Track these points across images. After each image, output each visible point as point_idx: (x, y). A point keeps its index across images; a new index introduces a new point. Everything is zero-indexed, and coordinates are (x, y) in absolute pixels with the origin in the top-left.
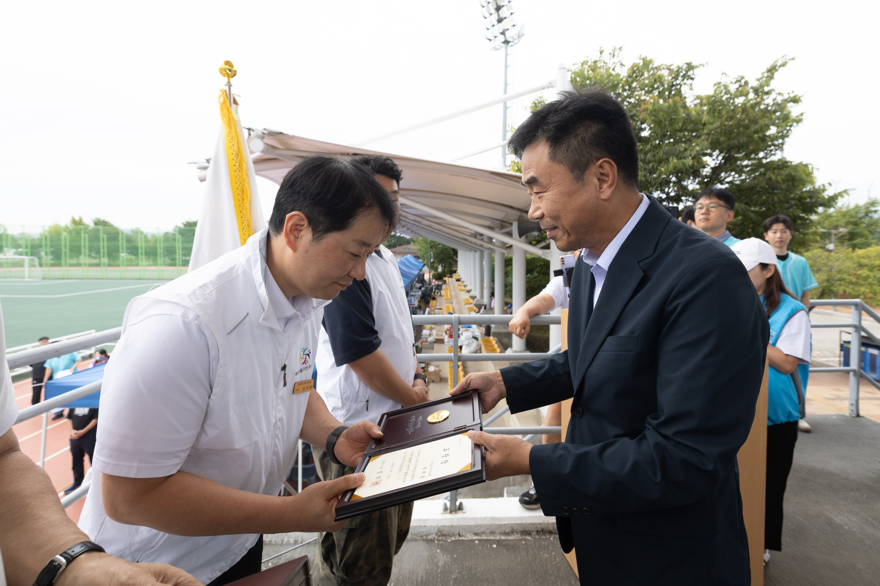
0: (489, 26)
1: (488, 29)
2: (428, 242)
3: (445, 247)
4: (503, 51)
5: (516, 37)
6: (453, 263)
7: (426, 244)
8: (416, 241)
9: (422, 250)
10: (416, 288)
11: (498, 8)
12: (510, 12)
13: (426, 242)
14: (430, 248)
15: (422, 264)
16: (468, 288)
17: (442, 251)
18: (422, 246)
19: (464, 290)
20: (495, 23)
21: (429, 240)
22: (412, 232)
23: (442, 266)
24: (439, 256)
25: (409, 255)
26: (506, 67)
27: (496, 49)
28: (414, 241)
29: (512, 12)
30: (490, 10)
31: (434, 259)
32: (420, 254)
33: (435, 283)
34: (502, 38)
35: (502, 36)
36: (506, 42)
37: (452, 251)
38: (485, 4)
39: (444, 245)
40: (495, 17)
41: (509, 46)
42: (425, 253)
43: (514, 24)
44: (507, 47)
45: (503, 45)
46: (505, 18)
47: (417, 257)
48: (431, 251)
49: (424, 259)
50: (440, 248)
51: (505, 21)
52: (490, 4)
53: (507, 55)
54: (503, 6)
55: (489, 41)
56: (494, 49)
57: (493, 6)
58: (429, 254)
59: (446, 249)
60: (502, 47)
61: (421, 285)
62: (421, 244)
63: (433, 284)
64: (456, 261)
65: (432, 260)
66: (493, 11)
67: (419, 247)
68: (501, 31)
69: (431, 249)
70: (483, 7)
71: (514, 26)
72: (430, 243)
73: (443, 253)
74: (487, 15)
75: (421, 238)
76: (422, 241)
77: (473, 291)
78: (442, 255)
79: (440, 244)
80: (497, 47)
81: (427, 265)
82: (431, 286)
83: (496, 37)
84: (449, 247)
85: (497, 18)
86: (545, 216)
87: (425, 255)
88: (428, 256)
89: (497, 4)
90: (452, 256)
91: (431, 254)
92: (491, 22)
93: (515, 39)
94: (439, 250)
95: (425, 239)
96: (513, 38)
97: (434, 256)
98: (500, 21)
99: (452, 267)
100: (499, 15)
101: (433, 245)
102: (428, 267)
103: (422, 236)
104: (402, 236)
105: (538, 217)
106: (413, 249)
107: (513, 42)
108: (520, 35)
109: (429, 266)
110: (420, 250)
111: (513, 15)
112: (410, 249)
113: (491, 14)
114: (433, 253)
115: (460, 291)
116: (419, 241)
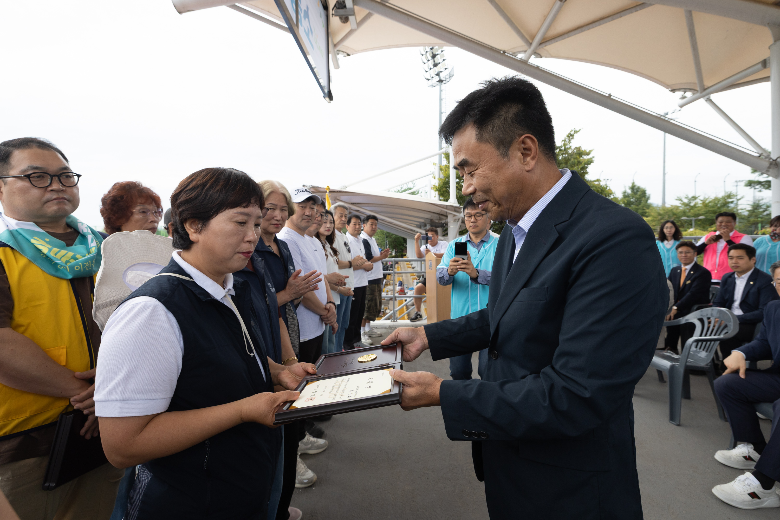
0: (427, 70)
1: (427, 72)
2: (385, 233)
3: (397, 237)
4: (438, 87)
5: (448, 77)
6: (404, 248)
7: (383, 235)
9: (380, 239)
11: (434, 56)
12: (443, 59)
13: (383, 233)
14: (386, 237)
16: (413, 266)
17: (395, 239)
18: (380, 236)
19: (411, 267)
20: (432, 67)
21: (385, 231)
23: (395, 251)
24: (392, 243)
26: (441, 100)
27: (433, 86)
29: (444, 59)
30: (428, 58)
31: (389, 246)
33: (390, 263)
34: (437, 78)
35: (437, 77)
36: (441, 81)
37: (402, 239)
38: (424, 53)
39: (396, 235)
40: (431, 63)
41: (442, 83)
42: (382, 242)
43: (446, 68)
44: (441, 85)
45: (438, 83)
46: (439, 63)
48: (386, 240)
50: (393, 237)
51: (439, 65)
52: (428, 54)
53: (441, 91)
54: (437, 54)
55: (427, 80)
56: (431, 86)
57: (430, 55)
58: (385, 242)
59: (398, 238)
60: (437, 84)
62: (379, 234)
64: (406, 248)
66: (430, 58)
67: (377, 237)
68: (437, 73)
69: (387, 239)
70: (423, 55)
71: (446, 69)
72: (386, 234)
73: (395, 241)
74: (425, 61)
76: (380, 232)
77: (416, 267)
78: (395, 243)
79: (393, 234)
80: (434, 85)
82: (387, 265)
83: (432, 77)
84: (400, 237)
85: (433, 63)
86: (477, 191)
87: (382, 243)
88: (385, 243)
89: (433, 53)
90: (403, 243)
91: (386, 242)
92: (429, 66)
93: (447, 79)
94: (392, 239)
95: (382, 231)
96: (446, 78)
97: (389, 243)
98: (435, 65)
99: (403, 252)
100: (434, 61)
101: (388, 235)
103: (380, 229)
105: (471, 192)
107: (445, 80)
108: (451, 76)
111: (445, 61)
113: (429, 61)
114: (388, 241)
115: (408, 268)
116: (378, 233)
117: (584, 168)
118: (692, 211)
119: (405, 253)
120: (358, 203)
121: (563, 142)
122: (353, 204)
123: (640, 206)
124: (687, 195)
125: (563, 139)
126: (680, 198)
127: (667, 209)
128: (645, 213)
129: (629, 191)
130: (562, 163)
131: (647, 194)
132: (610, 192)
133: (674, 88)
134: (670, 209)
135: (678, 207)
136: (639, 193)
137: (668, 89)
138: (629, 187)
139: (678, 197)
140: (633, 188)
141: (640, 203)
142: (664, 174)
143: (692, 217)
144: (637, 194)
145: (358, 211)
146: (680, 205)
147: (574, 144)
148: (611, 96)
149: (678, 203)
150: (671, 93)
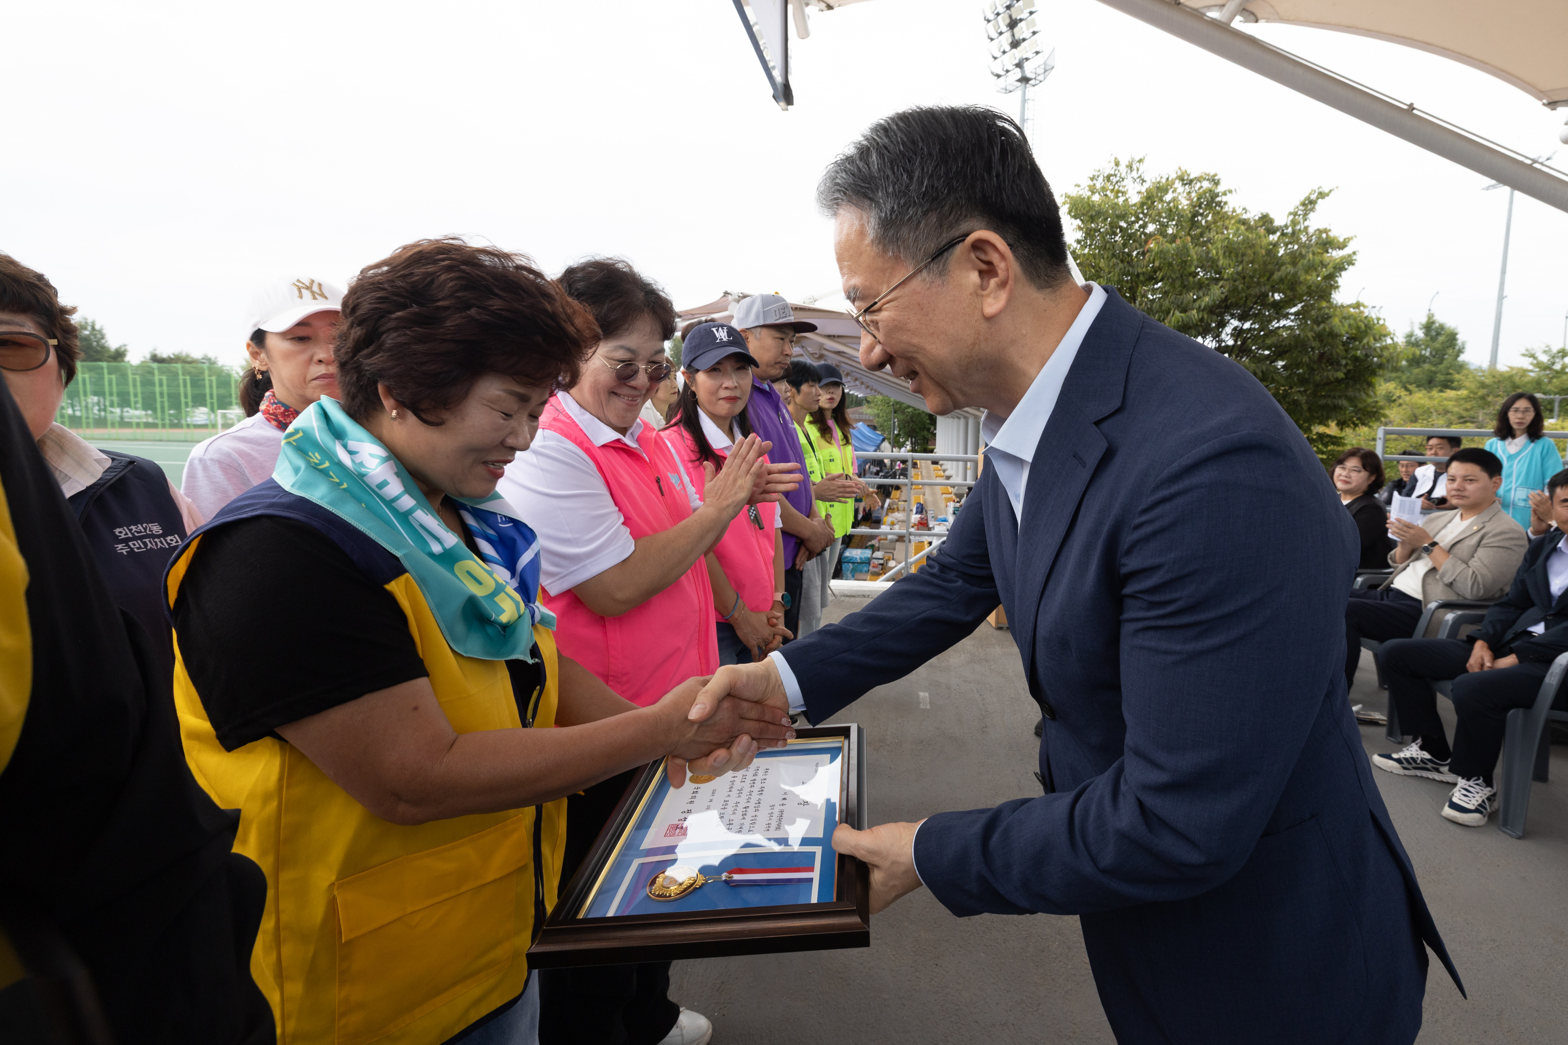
1: (995, 58)
3: (916, 412)
4: (1019, 93)
5: (1040, 71)
6: (930, 436)
7: (888, 406)
8: (872, 402)
9: (881, 415)
10: (871, 473)
11: (1013, 24)
12: (1031, 30)
13: (888, 403)
14: (893, 412)
15: (881, 438)
17: (912, 417)
18: (882, 410)
20: (1008, 48)
21: (892, 399)
22: (868, 387)
23: (912, 443)
24: (907, 425)
25: (861, 423)
27: (1007, 91)
28: (868, 402)
29: (1035, 30)
30: (999, 27)
31: (899, 431)
32: (878, 422)
33: (899, 466)
34: (1017, 74)
35: (1018, 70)
36: (1024, 80)
38: (992, 16)
39: (915, 409)
41: (1028, 85)
42: (885, 421)
43: (1038, 50)
44: (1025, 88)
45: (1019, 84)
46: (1024, 40)
47: (874, 428)
48: (895, 418)
49: (883, 430)
50: (909, 412)
51: (1023, 45)
52: (1000, 18)
53: (1024, 101)
54: (1021, 20)
55: (996, 77)
56: (1004, 91)
57: (1004, 21)
58: (892, 423)
59: (920, 414)
60: (1017, 87)
61: (878, 469)
63: (897, 468)
64: (935, 435)
65: (896, 432)
66: (1004, 28)
67: (876, 411)
68: (1017, 61)
69: (896, 415)
70: (989, 21)
71: (1037, 53)
72: (893, 405)
73: (913, 421)
74: (994, 35)
75: (880, 397)
76: (881, 401)
78: (912, 425)
79: (909, 407)
80: (1010, 88)
81: (889, 439)
82: (894, 470)
83: (1007, 71)
84: (923, 412)
85: (1010, 40)
87: (886, 424)
88: (890, 426)
89: (1010, 17)
90: (928, 426)
91: (894, 423)
92: (1002, 46)
93: (1038, 75)
94: (907, 416)
95: (886, 398)
96: (1035, 74)
97: (899, 424)
98: (1015, 44)
99: (927, 443)
100: (1013, 36)
101: (898, 409)
102: (890, 443)
103: (881, 394)
104: (851, 393)
106: (866, 414)
107: (1035, 79)
108: (1047, 68)
109: (891, 441)
110: (878, 415)
112: (862, 413)
114: (898, 421)
116: (877, 402)
117: (1331, 277)
118: (1555, 380)
119: (933, 447)
120: (839, 336)
121: (1291, 217)
122: (829, 337)
123: (1441, 367)
124: (1547, 346)
125: (1292, 210)
126: (1533, 352)
127: (1502, 374)
128: (1452, 381)
129: (1420, 334)
130: (1283, 264)
131: (1459, 342)
132: (1384, 332)
133: (1556, 99)
134: (1507, 375)
135: (1526, 371)
136: (1441, 339)
137: (1540, 100)
138: (1421, 323)
139: (1527, 350)
140: (1429, 327)
141: (1442, 360)
142: (1501, 298)
143: (1556, 394)
144: (1436, 339)
145: (839, 353)
146: (1531, 368)
147: (1315, 222)
148: (1414, 109)
149: (1526, 363)
150: (1547, 110)
